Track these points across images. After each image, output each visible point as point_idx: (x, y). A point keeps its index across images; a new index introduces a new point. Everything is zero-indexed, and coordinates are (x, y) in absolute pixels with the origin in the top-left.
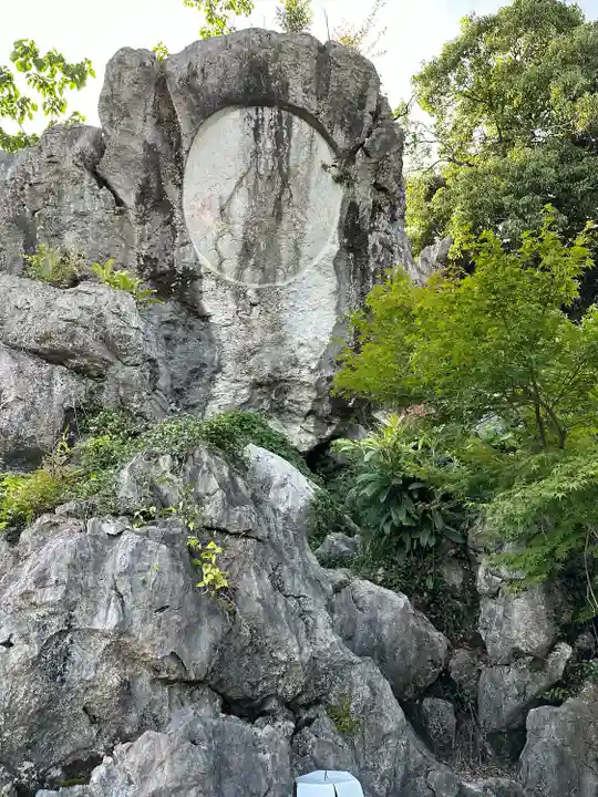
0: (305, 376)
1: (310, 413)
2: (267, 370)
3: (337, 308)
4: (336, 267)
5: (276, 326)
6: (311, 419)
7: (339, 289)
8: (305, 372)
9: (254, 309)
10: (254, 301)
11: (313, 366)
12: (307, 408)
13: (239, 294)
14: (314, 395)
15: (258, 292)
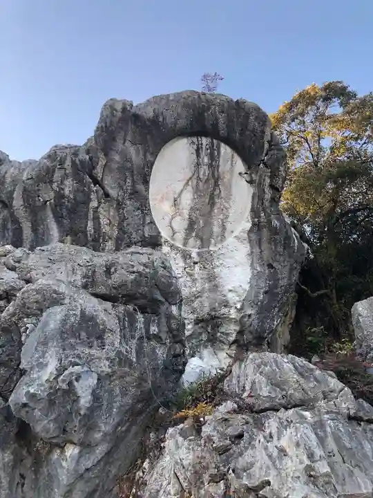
0: (233, 314)
1: (235, 342)
2: (207, 310)
3: (252, 265)
4: (249, 237)
5: (212, 278)
6: (234, 347)
7: (252, 252)
8: (233, 311)
9: (196, 265)
10: (196, 260)
11: (239, 306)
12: (232, 339)
13: (186, 256)
14: (238, 328)
15: (199, 254)
